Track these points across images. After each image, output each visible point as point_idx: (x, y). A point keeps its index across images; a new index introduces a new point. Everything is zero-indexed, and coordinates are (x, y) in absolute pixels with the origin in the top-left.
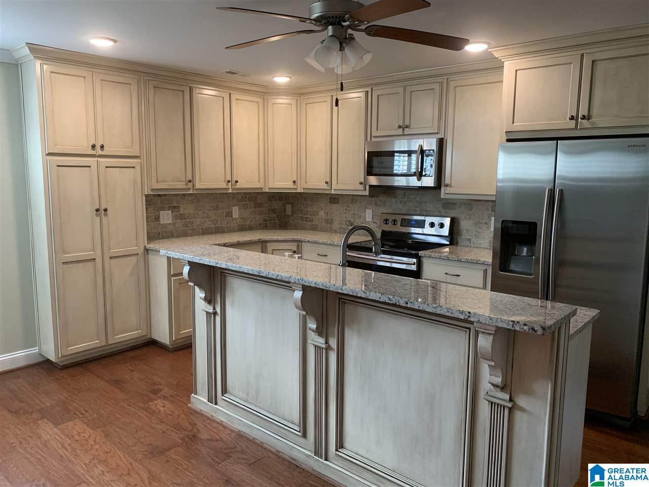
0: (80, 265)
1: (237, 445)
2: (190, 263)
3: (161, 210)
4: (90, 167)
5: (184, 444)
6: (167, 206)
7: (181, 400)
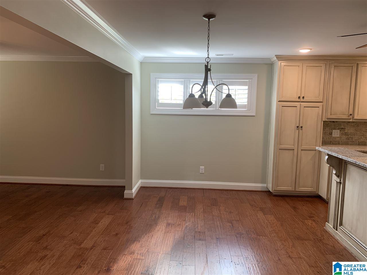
0: (287, 151)
1: (341, 252)
2: (328, 155)
3: (334, 130)
4: (296, 107)
5: (314, 241)
6: (337, 128)
7: (322, 224)
